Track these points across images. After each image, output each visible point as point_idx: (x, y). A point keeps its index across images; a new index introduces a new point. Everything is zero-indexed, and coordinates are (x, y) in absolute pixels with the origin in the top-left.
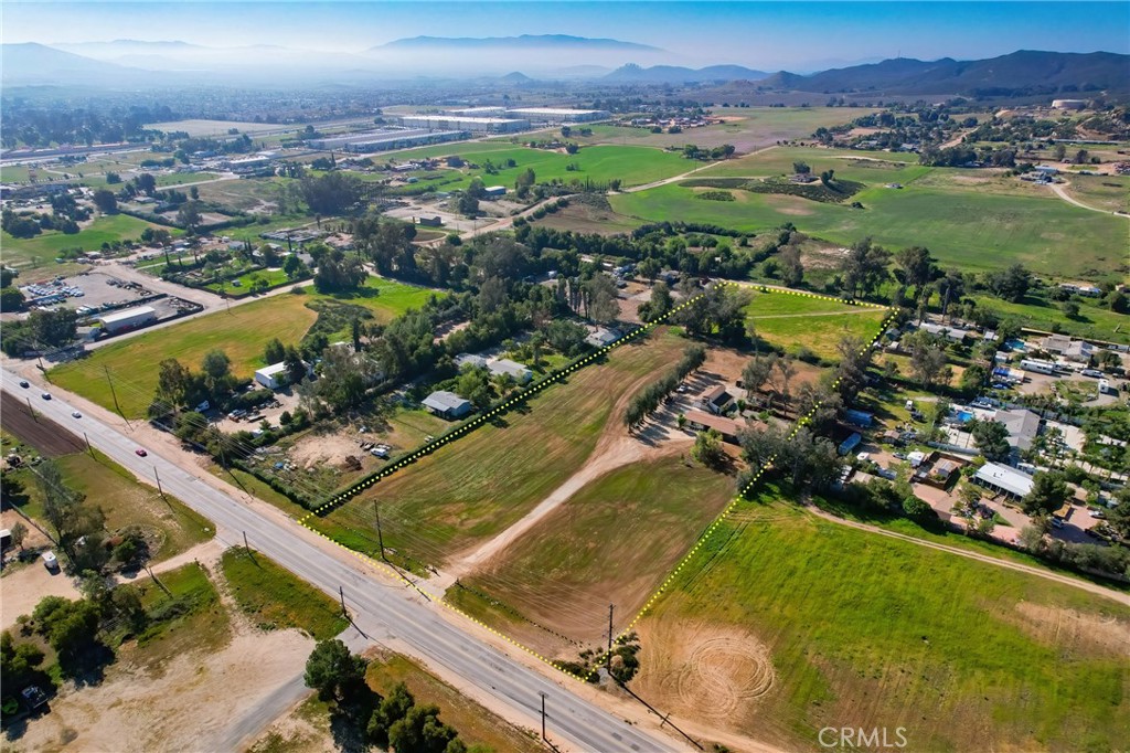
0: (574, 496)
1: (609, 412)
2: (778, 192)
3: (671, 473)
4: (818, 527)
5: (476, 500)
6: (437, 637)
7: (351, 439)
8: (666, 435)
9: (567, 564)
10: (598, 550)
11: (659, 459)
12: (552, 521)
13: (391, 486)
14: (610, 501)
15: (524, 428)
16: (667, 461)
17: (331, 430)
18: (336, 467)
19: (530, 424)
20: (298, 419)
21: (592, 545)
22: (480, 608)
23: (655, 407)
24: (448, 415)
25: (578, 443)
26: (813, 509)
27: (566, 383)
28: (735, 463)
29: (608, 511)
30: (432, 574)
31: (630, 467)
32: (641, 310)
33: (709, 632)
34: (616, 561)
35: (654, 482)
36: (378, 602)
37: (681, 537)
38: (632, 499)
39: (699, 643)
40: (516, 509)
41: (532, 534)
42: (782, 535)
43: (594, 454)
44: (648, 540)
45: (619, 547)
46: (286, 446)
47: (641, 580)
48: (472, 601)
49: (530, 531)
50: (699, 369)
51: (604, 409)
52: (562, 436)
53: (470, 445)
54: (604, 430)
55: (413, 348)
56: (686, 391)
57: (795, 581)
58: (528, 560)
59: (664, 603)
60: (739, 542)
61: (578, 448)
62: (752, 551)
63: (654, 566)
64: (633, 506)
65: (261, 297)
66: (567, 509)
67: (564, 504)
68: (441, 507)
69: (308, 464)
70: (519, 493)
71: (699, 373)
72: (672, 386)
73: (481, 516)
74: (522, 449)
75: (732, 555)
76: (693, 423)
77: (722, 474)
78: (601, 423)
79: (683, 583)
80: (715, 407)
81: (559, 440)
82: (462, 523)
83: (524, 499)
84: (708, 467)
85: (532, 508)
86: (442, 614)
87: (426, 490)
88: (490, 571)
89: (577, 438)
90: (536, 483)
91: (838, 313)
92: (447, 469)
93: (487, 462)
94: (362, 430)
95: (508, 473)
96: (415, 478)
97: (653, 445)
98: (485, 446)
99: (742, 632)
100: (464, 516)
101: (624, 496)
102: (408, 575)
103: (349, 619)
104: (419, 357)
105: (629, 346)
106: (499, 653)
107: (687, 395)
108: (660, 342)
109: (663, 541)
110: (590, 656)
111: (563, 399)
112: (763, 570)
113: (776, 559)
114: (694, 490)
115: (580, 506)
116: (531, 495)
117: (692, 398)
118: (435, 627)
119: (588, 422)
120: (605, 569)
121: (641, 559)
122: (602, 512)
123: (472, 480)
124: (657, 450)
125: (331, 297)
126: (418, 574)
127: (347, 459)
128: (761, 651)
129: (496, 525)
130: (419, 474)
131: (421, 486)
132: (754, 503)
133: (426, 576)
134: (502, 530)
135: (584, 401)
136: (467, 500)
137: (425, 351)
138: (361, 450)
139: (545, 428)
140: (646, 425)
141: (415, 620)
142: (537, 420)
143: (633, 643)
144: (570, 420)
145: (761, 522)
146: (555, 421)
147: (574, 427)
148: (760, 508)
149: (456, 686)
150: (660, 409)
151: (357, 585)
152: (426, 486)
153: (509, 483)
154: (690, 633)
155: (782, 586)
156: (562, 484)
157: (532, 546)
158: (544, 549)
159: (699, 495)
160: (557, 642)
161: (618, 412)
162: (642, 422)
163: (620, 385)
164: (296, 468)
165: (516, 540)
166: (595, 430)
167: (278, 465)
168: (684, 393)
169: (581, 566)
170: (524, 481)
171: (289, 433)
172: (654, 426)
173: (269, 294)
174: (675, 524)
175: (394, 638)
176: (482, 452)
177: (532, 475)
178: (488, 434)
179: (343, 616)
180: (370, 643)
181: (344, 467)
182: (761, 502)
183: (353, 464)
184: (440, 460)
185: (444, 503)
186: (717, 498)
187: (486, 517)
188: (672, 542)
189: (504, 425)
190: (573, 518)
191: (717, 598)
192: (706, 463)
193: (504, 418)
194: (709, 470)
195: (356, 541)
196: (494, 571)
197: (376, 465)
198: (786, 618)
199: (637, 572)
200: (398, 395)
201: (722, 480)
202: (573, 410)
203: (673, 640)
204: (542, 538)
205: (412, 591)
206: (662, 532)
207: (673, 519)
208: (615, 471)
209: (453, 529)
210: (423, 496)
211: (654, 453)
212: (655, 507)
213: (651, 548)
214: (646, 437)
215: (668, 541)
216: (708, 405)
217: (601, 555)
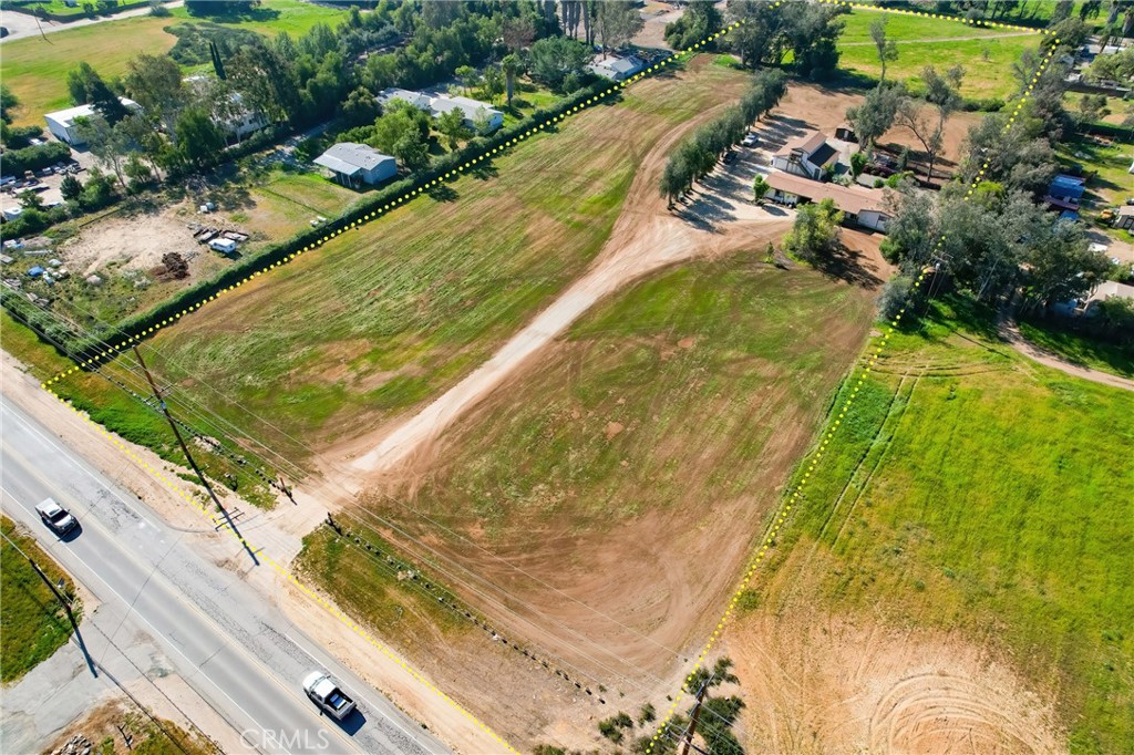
0: (576, 324)
1: (632, 175)
3: (751, 280)
4: (1051, 386)
5: (390, 333)
7: (182, 224)
8: (730, 212)
9: (564, 474)
10: (628, 441)
11: (726, 254)
12: (534, 377)
13: (234, 309)
14: (646, 335)
15: (487, 201)
16: (742, 258)
17: (150, 208)
18: (140, 273)
19: (497, 195)
20: (92, 189)
21: (614, 427)
22: (373, 586)
23: (709, 166)
24: (357, 182)
25: (580, 226)
26: (1023, 348)
27: (556, 131)
28: (861, 261)
29: (642, 355)
30: (282, 499)
31: (676, 269)
32: (670, 30)
33: (895, 653)
35: (722, 298)
38: (686, 330)
40: (466, 350)
43: (610, 245)
44: (727, 414)
46: (65, 234)
47: (726, 514)
48: (357, 568)
49: (492, 395)
51: (625, 171)
52: (552, 215)
53: (390, 232)
54: (625, 205)
55: (306, 74)
59: (783, 573)
60: (906, 420)
61: (583, 234)
63: (748, 476)
64: (690, 344)
65: (103, 20)
66: (563, 352)
67: (557, 339)
68: (322, 347)
69: (92, 268)
70: (472, 318)
71: (772, 117)
72: (734, 133)
73: (396, 365)
74: (481, 238)
75: (899, 448)
76: (778, 192)
77: (842, 282)
78: (619, 192)
79: (814, 520)
80: (812, 167)
81: (547, 221)
82: (358, 381)
83: (483, 331)
84: (815, 268)
85: (496, 348)
87: (299, 315)
88: (404, 490)
89: (578, 218)
90: (507, 298)
91: (966, 39)
92: (343, 274)
93: (417, 261)
94: (204, 208)
95: (454, 282)
96: (281, 293)
97: (709, 228)
98: (417, 232)
100: (363, 367)
101: (669, 323)
103: (73, 621)
105: (654, 80)
107: (758, 150)
108: (702, 75)
109: (757, 417)
110: (626, 731)
111: (552, 156)
114: (800, 313)
115: (587, 343)
116: (495, 322)
117: (769, 154)
119: (596, 192)
120: (644, 487)
121: (718, 461)
122: (629, 356)
123: (386, 295)
124: (720, 238)
126: (253, 500)
127: (165, 259)
129: (426, 382)
130: (290, 284)
131: (295, 305)
132: (914, 338)
133: (269, 503)
134: (437, 393)
135: (589, 159)
136: (375, 334)
138: (195, 242)
139: (522, 202)
140: (695, 196)
142: (508, 189)
144: (566, 189)
145: (938, 376)
146: (540, 191)
147: (572, 200)
148: (927, 347)
150: (717, 171)
152: (300, 306)
153: (456, 300)
156: (551, 302)
157: (494, 428)
159: (809, 321)
161: (646, 177)
162: (689, 192)
163: (648, 135)
164: (66, 276)
165: (462, 417)
166: (609, 204)
167: (35, 270)
168: (753, 147)
169: (593, 479)
170: (482, 296)
171: (76, 214)
172: (709, 197)
173: (116, 17)
174: (775, 380)
175: (164, 674)
176: (410, 243)
177: (498, 284)
178: (423, 213)
179: (63, 612)
181: (158, 272)
182: (925, 335)
183: (175, 266)
184: (333, 259)
185: (328, 341)
186: (846, 327)
187: (405, 368)
188: (775, 421)
189: (449, 196)
190: (575, 368)
191: (895, 559)
192: (810, 261)
193: (453, 186)
194: (818, 274)
196: (411, 489)
197: (215, 268)
199: (713, 492)
200: (281, 153)
201: (845, 294)
202: (571, 174)
206: (752, 398)
207: (769, 370)
208: (650, 275)
209: (338, 393)
210: (292, 325)
211: (715, 245)
212: (734, 344)
213: (735, 436)
214: (698, 217)
215: (768, 417)
216: (800, 164)
217: (635, 450)
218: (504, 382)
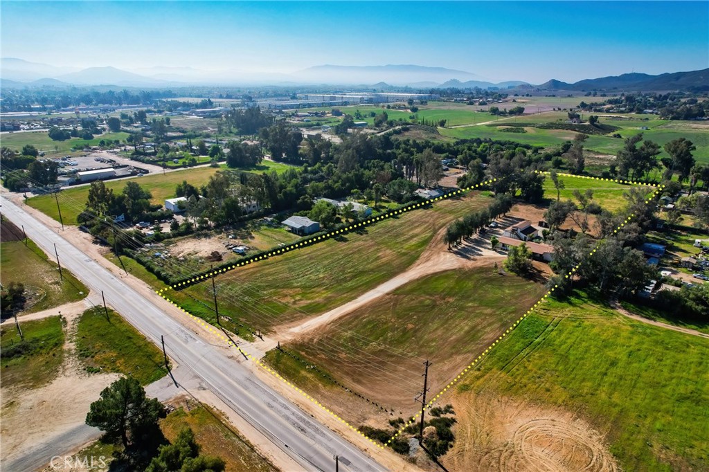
0: (397, 289)
1: (431, 237)
2: (557, 128)
3: (485, 278)
4: (632, 326)
5: (310, 287)
6: (246, 392)
7: (220, 242)
8: (480, 253)
9: (385, 340)
10: (416, 331)
11: (474, 268)
12: (375, 306)
13: (242, 273)
14: (431, 295)
15: (361, 243)
16: (481, 270)
17: (206, 236)
18: (201, 258)
19: (366, 241)
20: (183, 227)
21: (410, 326)
22: (295, 370)
23: (471, 233)
24: (301, 231)
25: (404, 254)
26: (622, 312)
27: (398, 218)
28: (543, 274)
29: (428, 302)
30: (258, 339)
31: (449, 272)
32: (459, 180)
33: (531, 411)
34: (433, 341)
35: (470, 284)
36: (200, 357)
37: (496, 325)
38: (450, 295)
39: (521, 422)
40: (345, 295)
41: (356, 314)
42: (596, 330)
43: (418, 262)
44: (466, 326)
45: (436, 329)
46: (171, 243)
47: (459, 358)
48: (289, 363)
49: (355, 311)
50: (506, 214)
51: (428, 235)
52: (391, 249)
53: (315, 251)
54: (428, 247)
55: (282, 187)
56: (496, 227)
57: (618, 371)
58: (348, 334)
59: (482, 380)
60: (554, 333)
61: (405, 257)
62: (569, 341)
63: (472, 347)
64: (451, 300)
65: (189, 168)
66: (390, 298)
67: (388, 294)
68: (279, 290)
69: (181, 255)
70: (350, 284)
71: (506, 217)
72: (484, 220)
73: (312, 298)
74: (357, 256)
75: (547, 343)
76: (504, 245)
77: (532, 281)
78: (425, 242)
79: (501, 364)
80: (523, 236)
81: (388, 251)
82: (294, 303)
83: (353, 289)
84: (518, 275)
85: (359, 295)
86: (256, 371)
87: (270, 278)
88: (311, 340)
89: (403, 251)
90: (365, 278)
91: (616, 189)
92: (291, 265)
93: (326, 262)
94: (230, 237)
95: (343, 271)
96: (263, 270)
97: (469, 258)
98: (327, 252)
99: (568, 414)
100: (297, 298)
101: (442, 292)
102: (236, 338)
103: (169, 369)
104: (285, 194)
105: (449, 201)
106: (305, 413)
107: (497, 229)
108: (474, 199)
109: (479, 327)
110: (401, 425)
111: (394, 227)
112: (582, 359)
113: (593, 350)
114: (507, 291)
115: (402, 297)
116: (360, 286)
117: (502, 231)
118: (247, 383)
119: (414, 242)
120: (421, 347)
121: (458, 340)
122: (421, 302)
123: (310, 274)
124: (472, 262)
125: (236, 169)
126: (245, 338)
127: (213, 253)
128: (595, 437)
129: (325, 305)
130: (268, 267)
131: (267, 275)
132: (565, 304)
133: (252, 340)
134: (329, 309)
135: (412, 229)
136: (304, 287)
137: (290, 191)
138: (226, 249)
139: (377, 244)
140: (463, 246)
141: (230, 376)
142: (372, 239)
143: (449, 416)
144: (398, 240)
145: (573, 319)
146: (387, 240)
147: (402, 244)
148: (571, 308)
149: (252, 442)
150: (474, 236)
151: (186, 342)
152: (271, 275)
153: (342, 277)
154: (511, 411)
155: (605, 374)
156: (387, 280)
157: (355, 323)
158: (365, 326)
159: (512, 295)
160: (367, 408)
161: (439, 237)
162: (459, 243)
163: (442, 221)
164: (170, 257)
165: (340, 318)
166: (419, 247)
167: (158, 254)
168: (494, 227)
169: (398, 342)
170: (355, 276)
171: (175, 236)
172: (470, 246)
173: (195, 167)
174: (490, 315)
175: (204, 389)
176: (323, 256)
177: (362, 273)
178: (330, 245)
179: (164, 367)
180: (180, 392)
181: (208, 258)
182: (571, 303)
183: (216, 256)
184: (287, 259)
185: (282, 288)
186: (530, 298)
187: (317, 299)
188: (488, 329)
189: (345, 240)
190: (395, 305)
191: (538, 380)
192: (516, 272)
193: (345, 236)
194: (521, 278)
195: (199, 309)
196: (315, 340)
197: (234, 258)
198: (616, 405)
199: (454, 351)
200: (267, 220)
201: (531, 286)
202: (403, 234)
203: (492, 415)
204: (364, 318)
205: (235, 351)
206: (478, 320)
207: (489, 311)
208: (436, 274)
209: (286, 306)
210: (266, 282)
211: (470, 264)
212: (471, 301)
213: (468, 333)
214: (463, 253)
215: (484, 328)
216: (517, 234)
217: (419, 334)
218: (361, 307)
